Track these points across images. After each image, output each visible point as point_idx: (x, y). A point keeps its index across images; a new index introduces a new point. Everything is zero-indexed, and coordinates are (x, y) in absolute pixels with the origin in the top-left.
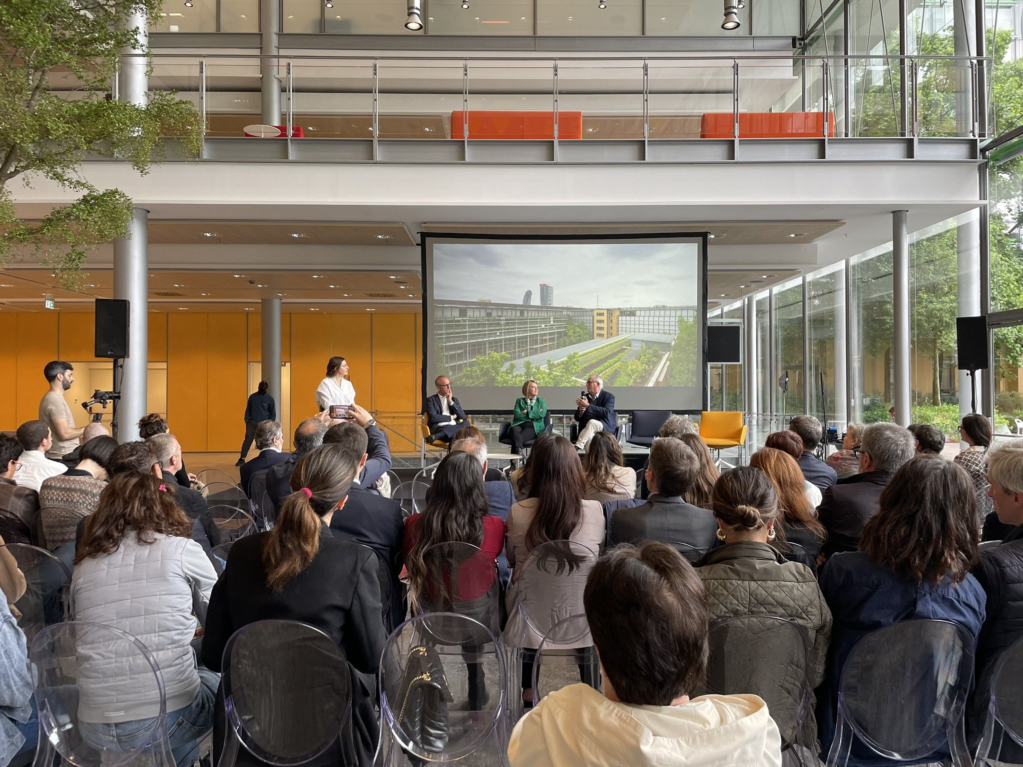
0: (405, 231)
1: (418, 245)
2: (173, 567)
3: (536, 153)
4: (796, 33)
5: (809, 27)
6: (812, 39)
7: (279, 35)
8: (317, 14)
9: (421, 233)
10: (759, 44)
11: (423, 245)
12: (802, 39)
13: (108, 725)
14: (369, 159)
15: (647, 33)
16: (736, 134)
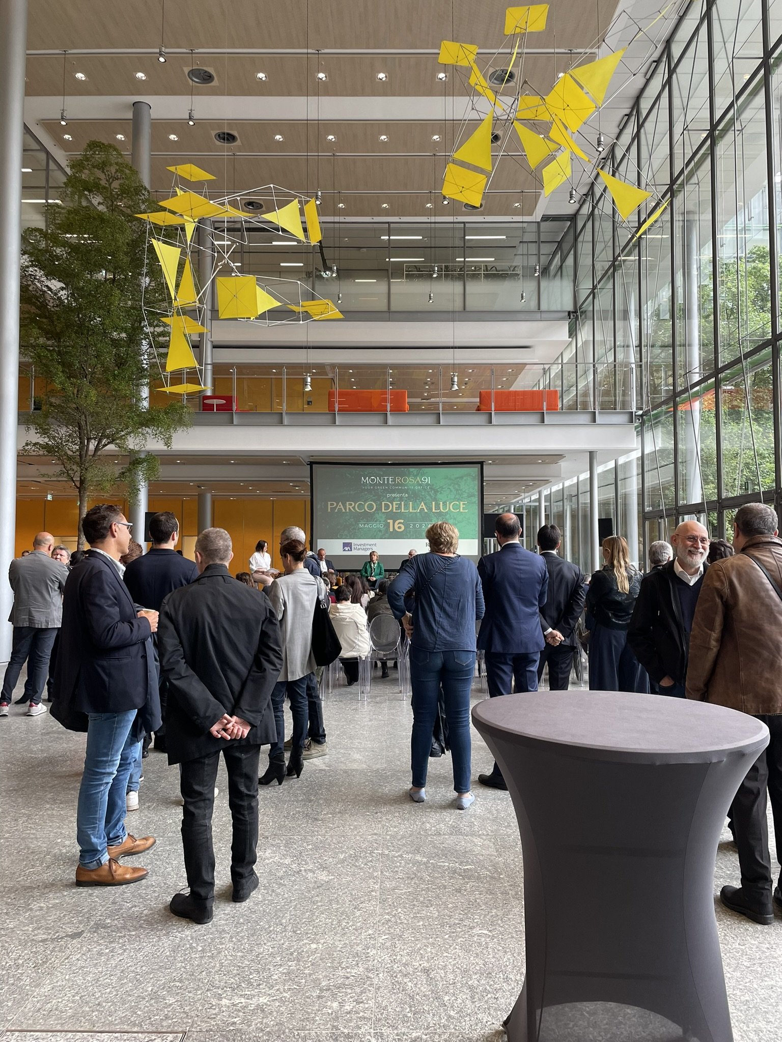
0: (301, 461)
1: (308, 464)
3: (377, 418)
4: (571, 308)
5: (580, 303)
6: (582, 312)
9: (310, 462)
10: (544, 316)
11: (311, 467)
12: (575, 313)
14: (281, 423)
15: (468, 309)
16: (493, 409)
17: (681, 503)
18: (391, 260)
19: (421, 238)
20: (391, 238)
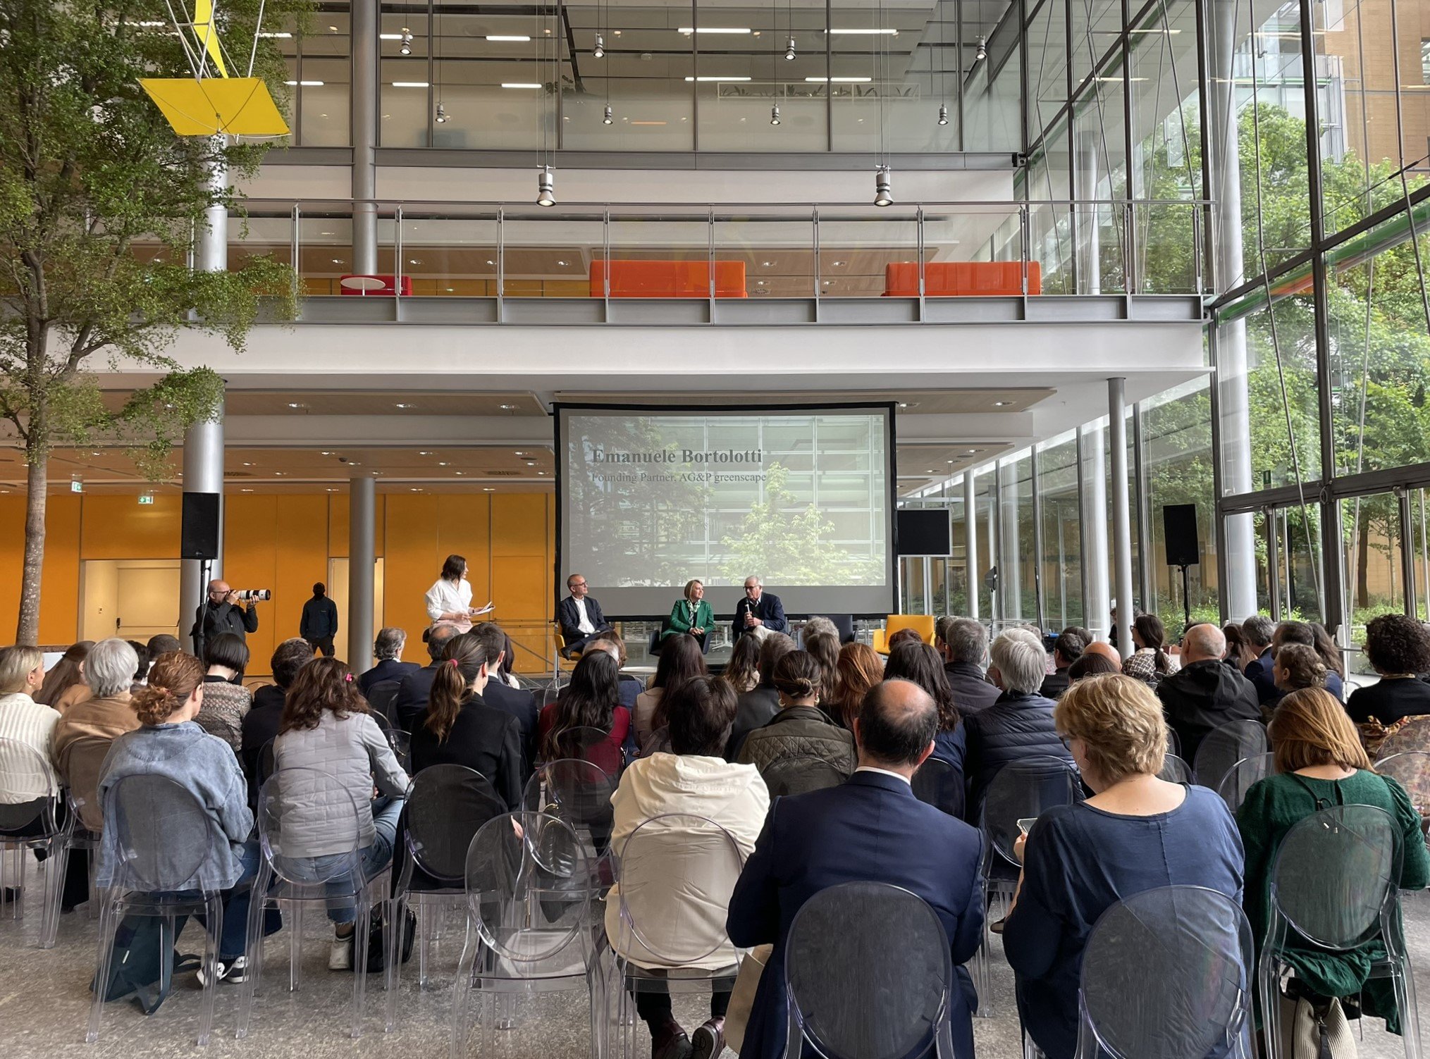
0: (534, 401)
1: (550, 414)
2: (354, 737)
3: (690, 313)
4: (1017, 148)
5: (1033, 140)
6: (1037, 155)
7: (375, 149)
8: (424, 125)
9: (555, 404)
10: (971, 162)
11: (556, 415)
12: (1024, 156)
13: (309, 859)
14: (493, 320)
15: (835, 148)
16: (922, 291)
17: (1225, 492)
18: (699, 79)
19: (748, 31)
20: (699, 30)
